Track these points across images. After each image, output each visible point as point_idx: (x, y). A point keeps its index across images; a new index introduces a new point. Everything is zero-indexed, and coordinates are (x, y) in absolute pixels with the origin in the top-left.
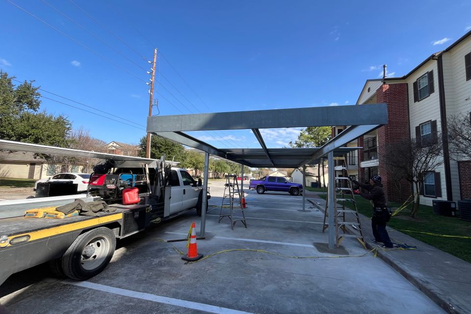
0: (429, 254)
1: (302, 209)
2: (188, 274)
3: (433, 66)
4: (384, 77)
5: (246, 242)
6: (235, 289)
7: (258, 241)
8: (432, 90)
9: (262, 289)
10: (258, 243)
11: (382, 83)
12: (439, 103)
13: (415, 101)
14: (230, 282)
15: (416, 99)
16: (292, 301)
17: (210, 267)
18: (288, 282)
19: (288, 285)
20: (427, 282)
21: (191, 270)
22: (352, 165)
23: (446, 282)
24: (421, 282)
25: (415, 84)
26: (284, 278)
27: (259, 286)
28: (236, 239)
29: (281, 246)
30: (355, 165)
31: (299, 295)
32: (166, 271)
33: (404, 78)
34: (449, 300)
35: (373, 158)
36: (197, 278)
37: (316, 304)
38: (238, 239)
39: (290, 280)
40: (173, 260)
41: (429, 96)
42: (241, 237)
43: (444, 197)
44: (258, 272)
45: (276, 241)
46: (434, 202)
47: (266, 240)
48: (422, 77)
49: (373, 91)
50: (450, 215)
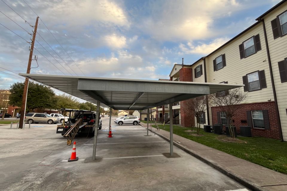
0: (211, 151)
1: (146, 134)
2: (99, 187)
3: (202, 63)
4: (183, 64)
5: (125, 159)
6: (135, 188)
7: (132, 157)
8: (202, 74)
9: (150, 185)
10: (133, 158)
11: (182, 67)
12: (204, 80)
13: (195, 78)
14: (130, 185)
15: (196, 77)
16: (168, 186)
17: (112, 179)
18: (161, 177)
19: (162, 179)
20: (217, 164)
21: (100, 183)
22: (166, 108)
23: (222, 162)
24: (214, 164)
25: (195, 69)
26: (158, 176)
27: (147, 183)
28: (118, 158)
29: (147, 158)
30: (168, 108)
31: (169, 182)
32: (81, 189)
33: (191, 66)
34: (226, 169)
35: (177, 104)
36: (107, 187)
37: (179, 185)
38: (120, 158)
39: (161, 176)
40: (82, 180)
41: (201, 76)
42: (121, 156)
43: (207, 124)
44: (143, 175)
45: (142, 155)
46: (204, 126)
47: (137, 156)
48: (198, 67)
49: (178, 70)
50: (210, 132)
